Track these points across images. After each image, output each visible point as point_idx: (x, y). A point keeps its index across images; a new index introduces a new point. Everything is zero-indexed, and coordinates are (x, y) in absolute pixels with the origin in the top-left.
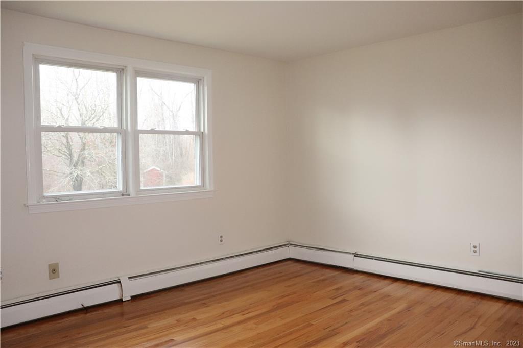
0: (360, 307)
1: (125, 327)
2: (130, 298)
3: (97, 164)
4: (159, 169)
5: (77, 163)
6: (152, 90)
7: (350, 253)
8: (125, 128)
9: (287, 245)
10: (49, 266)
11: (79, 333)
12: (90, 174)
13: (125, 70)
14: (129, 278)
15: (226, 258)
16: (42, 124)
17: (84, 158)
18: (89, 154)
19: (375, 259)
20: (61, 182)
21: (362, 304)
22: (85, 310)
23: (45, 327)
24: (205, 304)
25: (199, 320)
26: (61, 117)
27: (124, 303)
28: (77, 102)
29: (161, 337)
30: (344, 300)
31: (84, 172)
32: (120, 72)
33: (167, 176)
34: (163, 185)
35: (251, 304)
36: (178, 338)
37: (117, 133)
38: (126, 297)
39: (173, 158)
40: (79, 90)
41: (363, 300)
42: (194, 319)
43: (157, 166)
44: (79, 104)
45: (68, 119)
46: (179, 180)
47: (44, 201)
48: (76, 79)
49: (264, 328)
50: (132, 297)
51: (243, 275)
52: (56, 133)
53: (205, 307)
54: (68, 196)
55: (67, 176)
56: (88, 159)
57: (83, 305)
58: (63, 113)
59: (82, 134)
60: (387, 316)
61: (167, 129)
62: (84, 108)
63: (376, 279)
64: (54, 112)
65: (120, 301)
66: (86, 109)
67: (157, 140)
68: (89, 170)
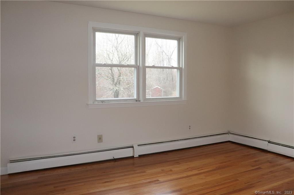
0: (269, 173)
1: (134, 171)
2: (138, 156)
3: (127, 84)
4: (160, 88)
5: (116, 83)
6: (157, 43)
7: (266, 141)
8: (138, 65)
9: (228, 133)
10: (98, 136)
11: (111, 172)
12: (123, 89)
13: (139, 34)
14: (138, 145)
15: (192, 138)
16: (96, 63)
17: (120, 81)
18: (122, 78)
19: (282, 146)
20: (108, 93)
21: (271, 172)
22: (115, 160)
23: (95, 166)
24: (177, 162)
25: (174, 171)
26: (109, 59)
27: (135, 158)
28: (117, 51)
29: (152, 178)
30: (259, 168)
31: (120, 88)
32: (136, 35)
33: (164, 92)
34: (162, 96)
35: (204, 165)
36: (161, 179)
37: (135, 68)
38: (136, 155)
39: (168, 81)
40: (118, 45)
41: (272, 169)
42: (171, 170)
43: (159, 86)
44: (118, 52)
45: (112, 60)
46: (171, 94)
47: (96, 103)
48: (117, 39)
49: (209, 179)
50: (139, 156)
51: (202, 148)
52: (106, 67)
53: (178, 164)
54: (108, 100)
55: (111, 90)
56: (122, 81)
57: (114, 158)
58: (110, 57)
59: (119, 68)
60: (287, 180)
61: (165, 66)
62: (121, 54)
63: (282, 158)
64: (106, 56)
65: (133, 157)
66: (122, 54)
67: (159, 71)
68: (122, 87)
